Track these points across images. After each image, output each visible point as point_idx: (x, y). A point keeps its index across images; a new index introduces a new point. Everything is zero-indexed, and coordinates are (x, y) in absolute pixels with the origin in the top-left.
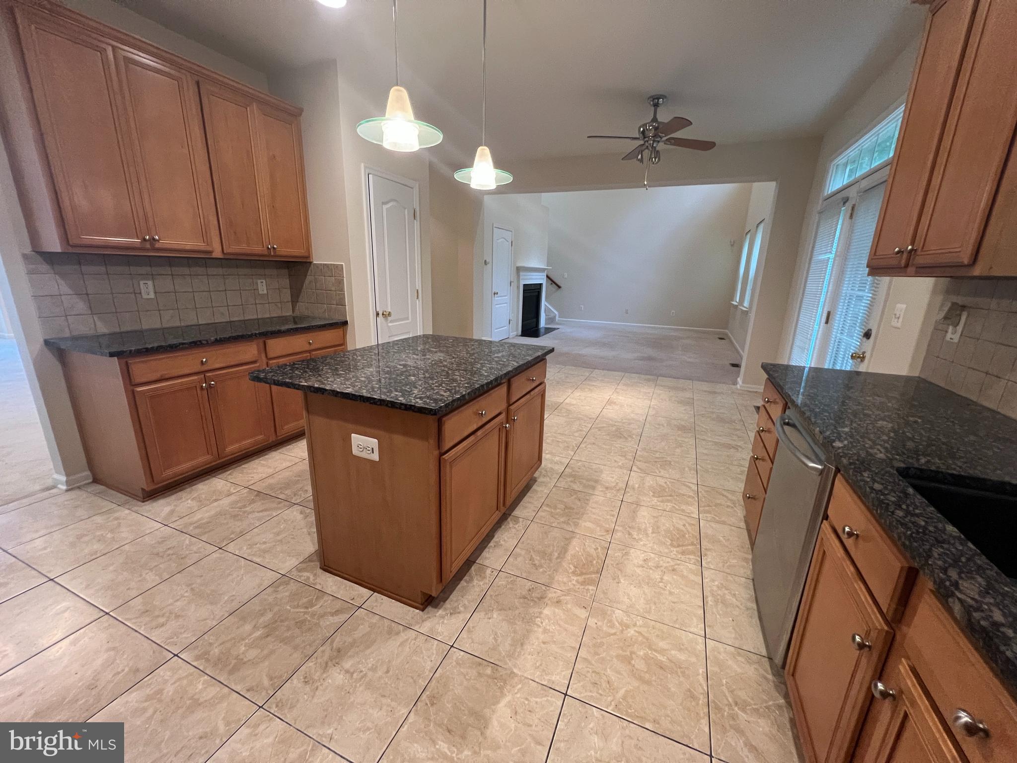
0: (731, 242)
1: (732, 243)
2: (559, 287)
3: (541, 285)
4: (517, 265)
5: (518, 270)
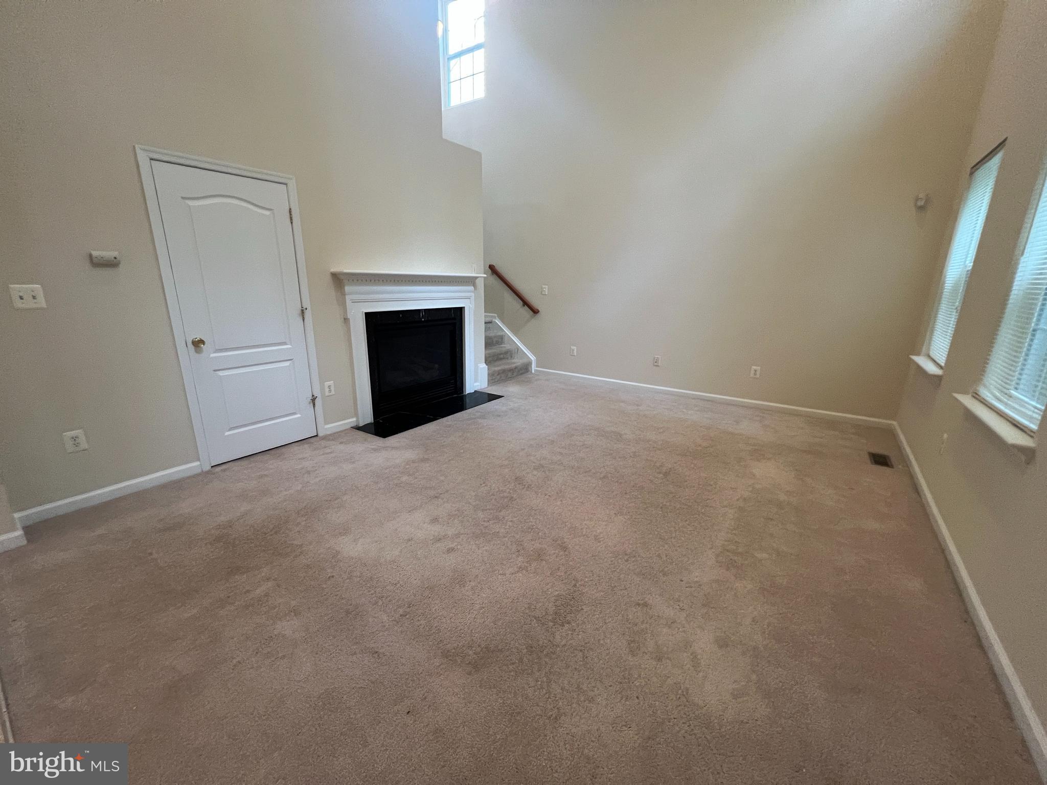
0: (917, 199)
1: (921, 203)
2: (535, 312)
3: (460, 310)
4: (333, 270)
5: (339, 280)
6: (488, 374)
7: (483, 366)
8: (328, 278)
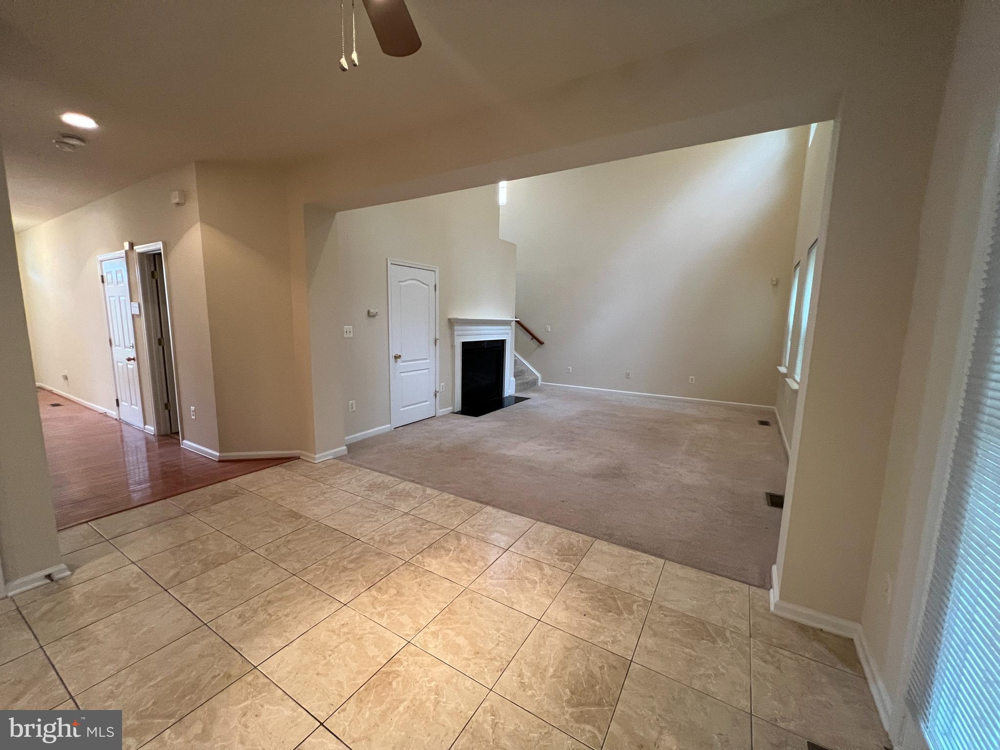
1: (775, 283)
2: (541, 343)
3: (503, 342)
4: (449, 317)
5: (452, 323)
6: (516, 386)
7: (513, 379)
8: (446, 322)
